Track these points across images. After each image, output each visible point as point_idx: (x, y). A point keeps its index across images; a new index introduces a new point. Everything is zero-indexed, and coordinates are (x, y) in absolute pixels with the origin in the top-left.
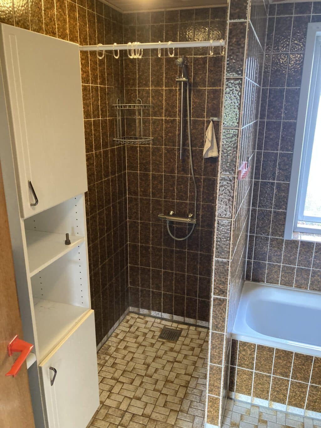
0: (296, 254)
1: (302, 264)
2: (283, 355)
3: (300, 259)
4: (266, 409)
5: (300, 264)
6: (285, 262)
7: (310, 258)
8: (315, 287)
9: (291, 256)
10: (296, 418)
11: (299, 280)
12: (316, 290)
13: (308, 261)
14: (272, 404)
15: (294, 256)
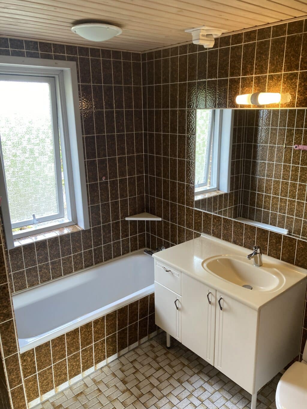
0: (21, 258)
1: (29, 265)
2: (58, 342)
3: (26, 261)
4: (55, 397)
5: (28, 266)
6: (14, 269)
7: (34, 257)
8: (44, 279)
9: (18, 262)
10: (78, 385)
11: (30, 279)
12: (46, 281)
13: (33, 260)
14: (58, 389)
15: (20, 261)
